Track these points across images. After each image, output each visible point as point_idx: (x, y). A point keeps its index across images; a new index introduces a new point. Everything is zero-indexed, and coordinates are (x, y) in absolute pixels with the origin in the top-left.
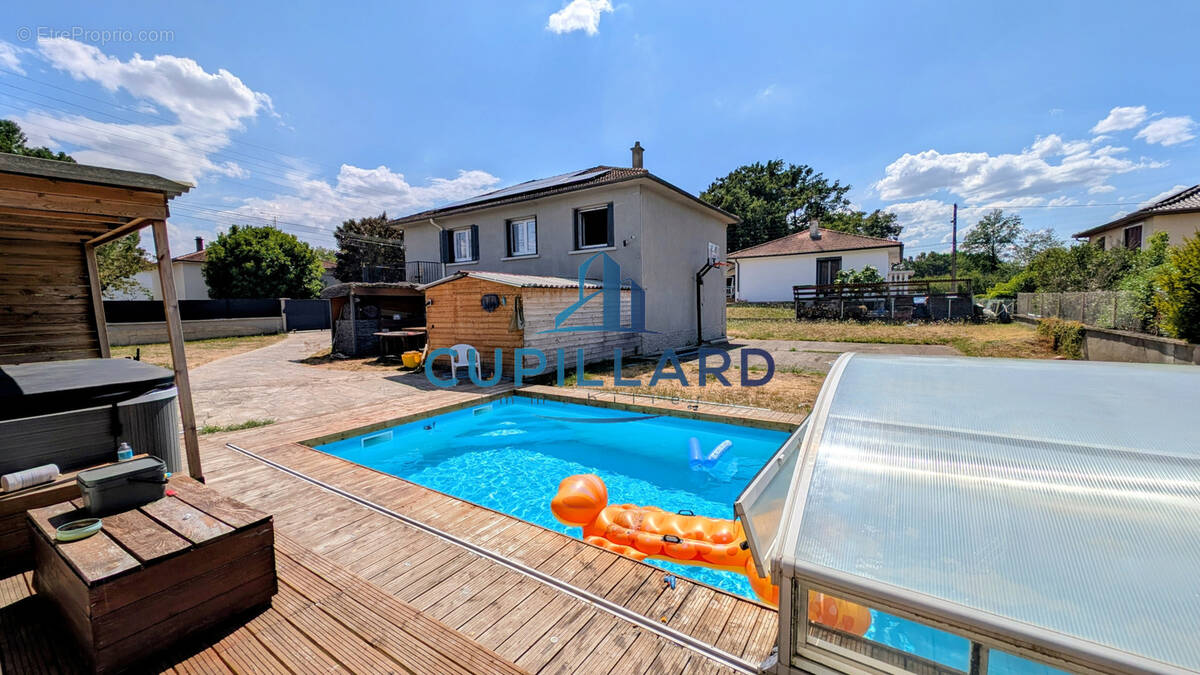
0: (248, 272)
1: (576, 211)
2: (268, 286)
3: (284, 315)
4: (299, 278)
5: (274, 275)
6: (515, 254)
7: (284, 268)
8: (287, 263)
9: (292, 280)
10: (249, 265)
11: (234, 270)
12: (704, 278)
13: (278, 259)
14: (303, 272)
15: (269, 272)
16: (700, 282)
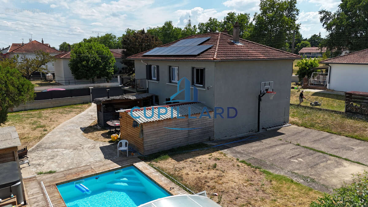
0: (83, 66)
1: (193, 68)
2: (92, 71)
3: (91, 94)
4: (104, 67)
5: (94, 67)
6: (173, 81)
7: (98, 63)
8: (100, 61)
9: (102, 68)
10: (84, 63)
11: (79, 65)
12: (262, 98)
13: (96, 59)
14: (106, 64)
15: (92, 65)
16: (260, 100)
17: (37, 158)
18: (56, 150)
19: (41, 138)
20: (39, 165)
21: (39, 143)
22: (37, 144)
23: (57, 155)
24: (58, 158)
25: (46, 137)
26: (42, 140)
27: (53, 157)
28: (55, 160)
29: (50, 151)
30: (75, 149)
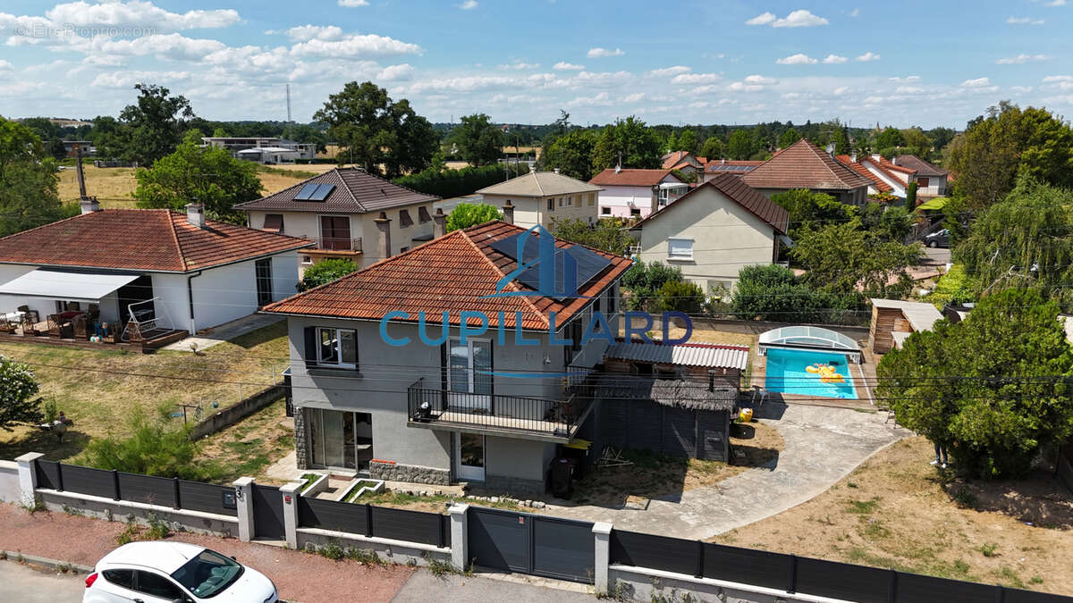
17: (876, 430)
18: (845, 433)
19: (864, 468)
20: (873, 422)
21: (871, 455)
22: (874, 453)
23: (847, 426)
24: (846, 423)
25: (855, 466)
26: (863, 460)
27: (853, 426)
28: (852, 422)
29: (854, 435)
30: (817, 427)
